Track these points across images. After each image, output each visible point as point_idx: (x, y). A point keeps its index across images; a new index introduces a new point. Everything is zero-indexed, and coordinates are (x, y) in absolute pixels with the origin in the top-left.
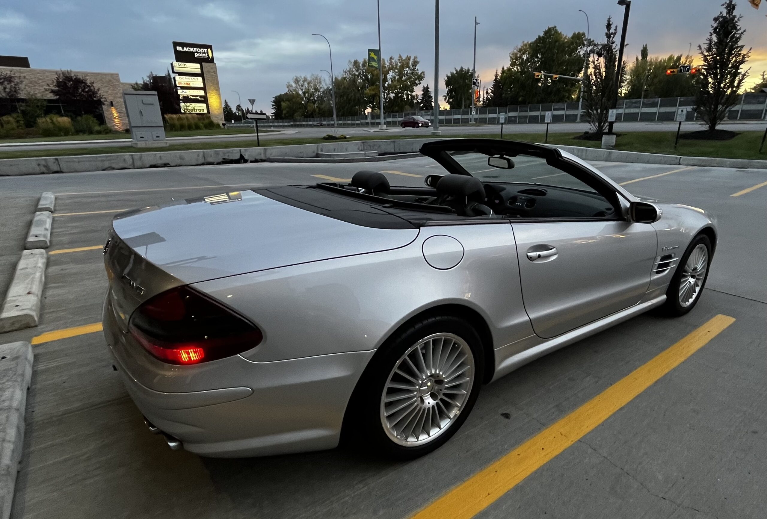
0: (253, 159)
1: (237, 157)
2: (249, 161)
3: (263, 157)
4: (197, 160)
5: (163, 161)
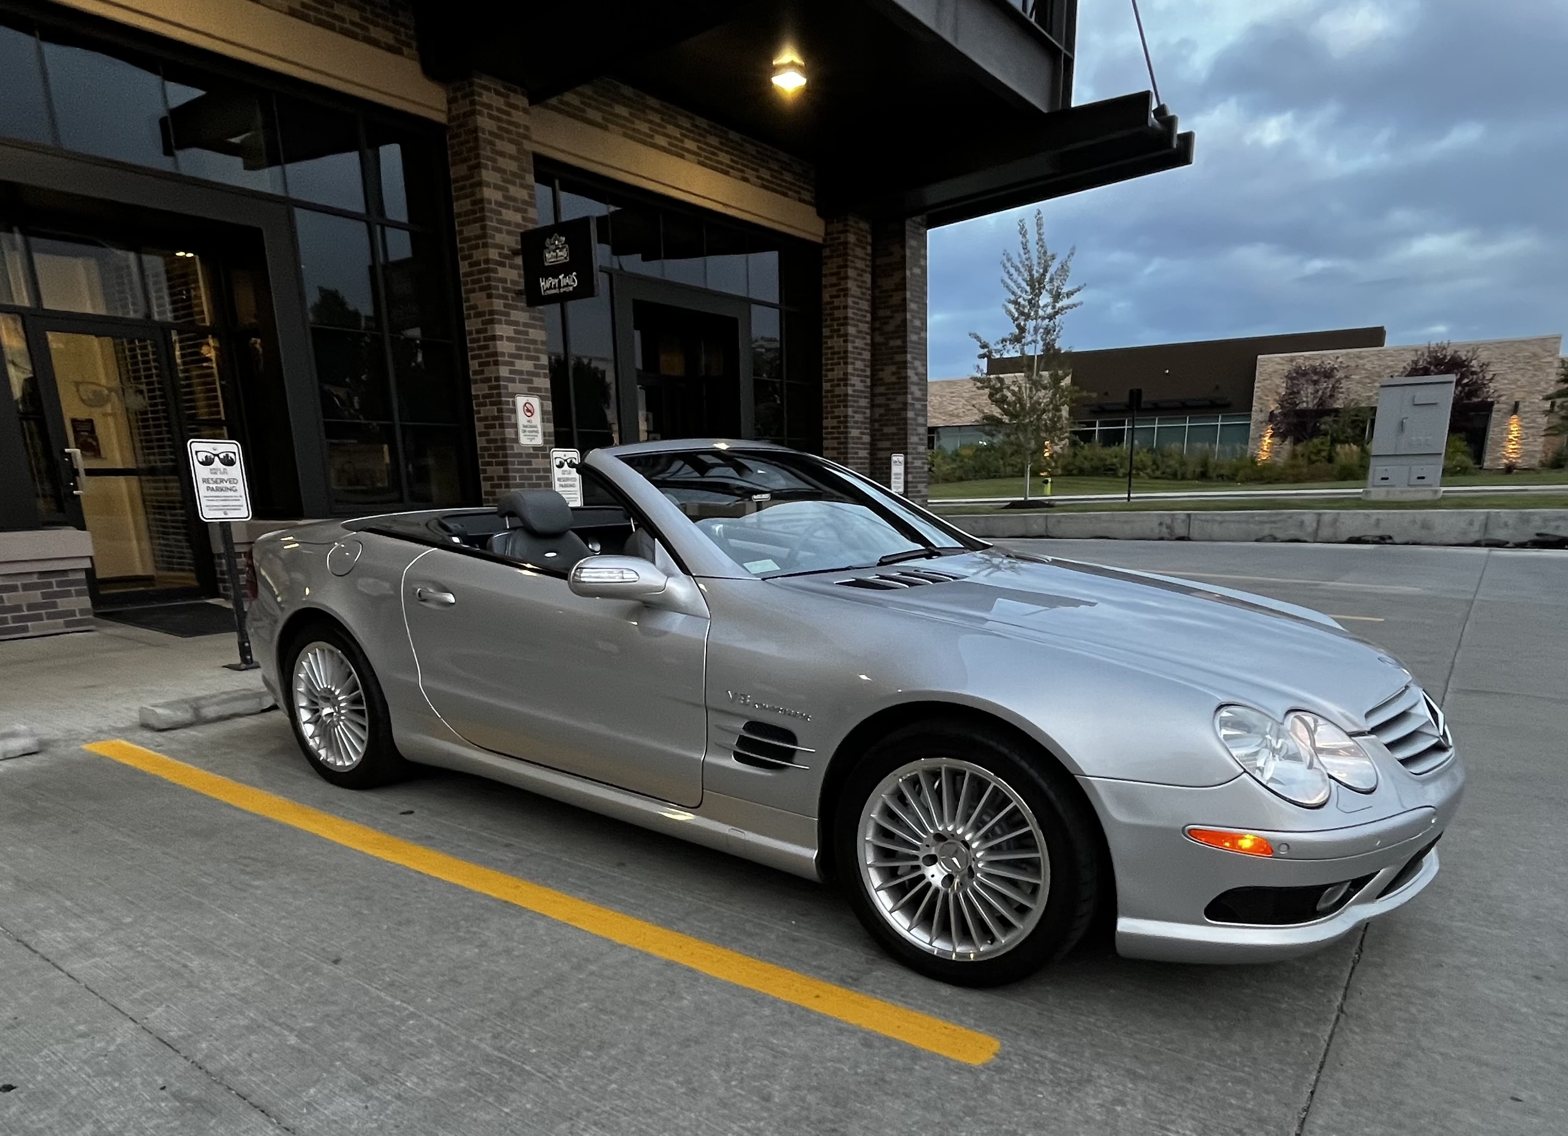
4: (1465, 533)
5: (1379, 532)
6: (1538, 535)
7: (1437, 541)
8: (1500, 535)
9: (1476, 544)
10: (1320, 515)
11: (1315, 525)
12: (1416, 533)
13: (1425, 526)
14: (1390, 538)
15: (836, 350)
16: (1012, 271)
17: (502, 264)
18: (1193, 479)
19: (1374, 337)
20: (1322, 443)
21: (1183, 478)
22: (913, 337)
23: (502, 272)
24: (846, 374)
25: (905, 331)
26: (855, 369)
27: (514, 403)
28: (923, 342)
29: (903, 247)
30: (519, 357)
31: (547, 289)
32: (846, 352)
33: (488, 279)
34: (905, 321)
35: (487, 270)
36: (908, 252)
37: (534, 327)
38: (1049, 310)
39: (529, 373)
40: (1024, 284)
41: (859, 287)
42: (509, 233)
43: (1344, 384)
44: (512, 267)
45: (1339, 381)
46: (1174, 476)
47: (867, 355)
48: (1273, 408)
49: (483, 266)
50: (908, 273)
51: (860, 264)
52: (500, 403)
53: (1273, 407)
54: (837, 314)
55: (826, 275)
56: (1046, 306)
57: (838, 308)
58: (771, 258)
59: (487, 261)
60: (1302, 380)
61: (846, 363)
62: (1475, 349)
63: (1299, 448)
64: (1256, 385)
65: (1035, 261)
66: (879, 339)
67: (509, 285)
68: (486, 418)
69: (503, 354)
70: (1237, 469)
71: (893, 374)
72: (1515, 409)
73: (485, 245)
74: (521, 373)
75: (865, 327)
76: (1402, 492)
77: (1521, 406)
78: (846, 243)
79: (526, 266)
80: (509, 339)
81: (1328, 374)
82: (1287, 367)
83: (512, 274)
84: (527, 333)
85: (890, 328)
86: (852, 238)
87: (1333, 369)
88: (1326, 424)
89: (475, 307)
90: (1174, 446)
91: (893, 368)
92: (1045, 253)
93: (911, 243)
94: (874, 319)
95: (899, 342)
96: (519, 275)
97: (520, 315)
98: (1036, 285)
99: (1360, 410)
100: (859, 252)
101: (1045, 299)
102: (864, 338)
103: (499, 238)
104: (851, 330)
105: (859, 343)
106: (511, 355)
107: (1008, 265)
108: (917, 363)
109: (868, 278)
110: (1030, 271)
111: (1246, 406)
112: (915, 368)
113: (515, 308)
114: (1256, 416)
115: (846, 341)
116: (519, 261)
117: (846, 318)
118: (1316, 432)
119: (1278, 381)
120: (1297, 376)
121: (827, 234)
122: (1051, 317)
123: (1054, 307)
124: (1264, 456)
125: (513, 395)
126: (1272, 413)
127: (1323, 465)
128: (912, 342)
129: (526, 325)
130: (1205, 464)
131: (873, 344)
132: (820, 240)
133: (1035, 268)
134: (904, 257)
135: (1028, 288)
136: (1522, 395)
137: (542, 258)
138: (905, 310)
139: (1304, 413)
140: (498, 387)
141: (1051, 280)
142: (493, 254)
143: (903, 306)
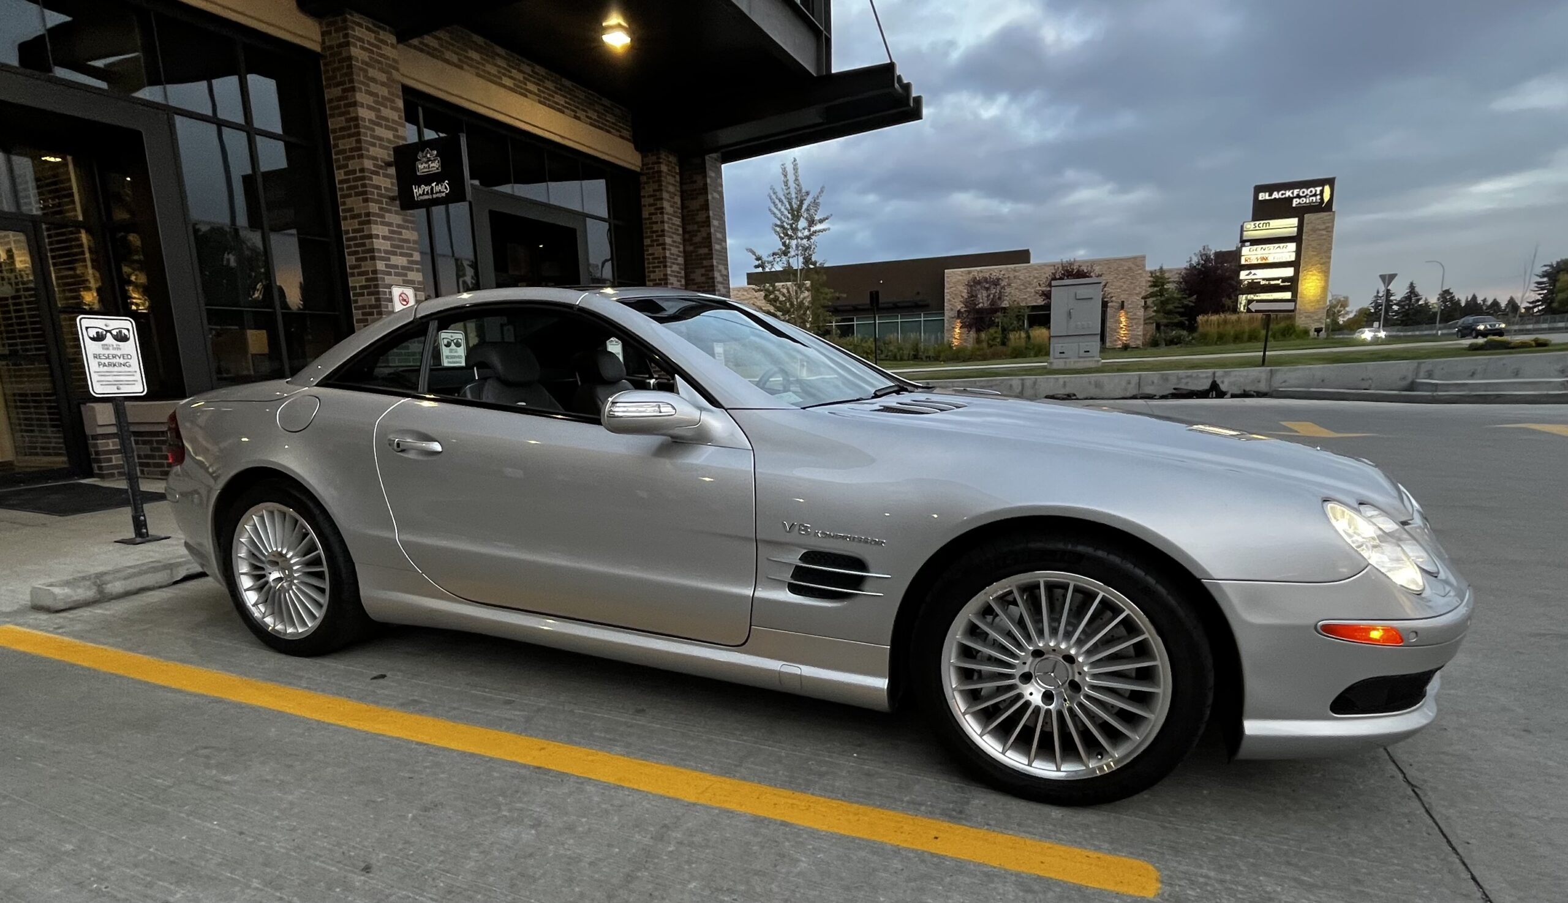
0: (1238, 392)
1: (1205, 385)
2: (1229, 395)
3: (1263, 387)
4: (1126, 389)
5: (1068, 391)
6: (1175, 389)
7: (1106, 396)
8: (1149, 390)
9: (1134, 397)
10: (1023, 380)
11: (1020, 388)
12: (1093, 391)
13: (1098, 385)
14: (1075, 395)
15: (656, 256)
16: (777, 201)
17: (377, 174)
18: (908, 360)
19: (1022, 256)
20: (996, 332)
21: (902, 360)
22: (717, 247)
23: (377, 180)
24: (666, 275)
25: (710, 242)
26: (672, 271)
27: (390, 293)
28: (724, 250)
29: (705, 176)
30: (395, 254)
31: (420, 195)
32: (665, 257)
33: (364, 186)
34: (709, 234)
35: (363, 178)
36: (709, 181)
37: (407, 228)
38: (806, 233)
39: (403, 268)
40: (786, 213)
41: (671, 206)
42: (381, 147)
43: (1008, 290)
44: (386, 176)
45: (1003, 287)
46: (895, 358)
47: (681, 260)
48: (959, 308)
49: (358, 174)
50: (710, 197)
51: (671, 189)
52: (378, 293)
53: (960, 306)
54: (655, 227)
55: (644, 197)
56: (804, 229)
57: (657, 223)
58: (600, 185)
59: (362, 170)
60: (979, 287)
61: (665, 266)
62: (1093, 263)
63: (983, 335)
64: (946, 291)
65: (794, 196)
66: (690, 248)
67: (383, 192)
68: (364, 307)
69: (379, 251)
70: (939, 352)
71: (703, 275)
72: (1122, 306)
73: (361, 156)
74: (396, 267)
75: (678, 239)
76: (1075, 362)
77: (1125, 304)
78: (660, 172)
79: (400, 177)
80: (384, 238)
81: (996, 283)
82: (967, 278)
83: (386, 182)
84: (400, 233)
85: (697, 239)
86: (664, 168)
87: (998, 279)
88: (999, 318)
89: (351, 210)
90: (892, 337)
91: (703, 271)
92: (800, 191)
93: (711, 173)
94: (684, 231)
95: (706, 250)
96: (392, 184)
97: (395, 218)
98: (796, 215)
99: (1020, 308)
100: (670, 179)
101: (802, 223)
102: (678, 247)
103: (374, 151)
104: (668, 240)
105: (674, 250)
106: (386, 252)
107: (774, 197)
108: (721, 267)
109: (678, 200)
110: (790, 204)
111: (939, 306)
112: (720, 271)
113: (389, 211)
114: (948, 314)
115: (664, 249)
116: (392, 171)
117: (663, 231)
118: (992, 324)
119: (961, 288)
120: (974, 284)
121: (643, 165)
122: (808, 238)
123: (809, 230)
124: (956, 343)
125: (390, 286)
126: (959, 312)
127: (1000, 348)
128: (717, 250)
129: (399, 226)
130: (916, 349)
131: (685, 252)
132: (638, 170)
133: (794, 201)
134: (706, 184)
135: (790, 216)
136: (1126, 296)
137: (414, 169)
138: (709, 226)
139: (981, 311)
140: (376, 279)
141: (807, 210)
142: (368, 164)
143: (707, 223)
